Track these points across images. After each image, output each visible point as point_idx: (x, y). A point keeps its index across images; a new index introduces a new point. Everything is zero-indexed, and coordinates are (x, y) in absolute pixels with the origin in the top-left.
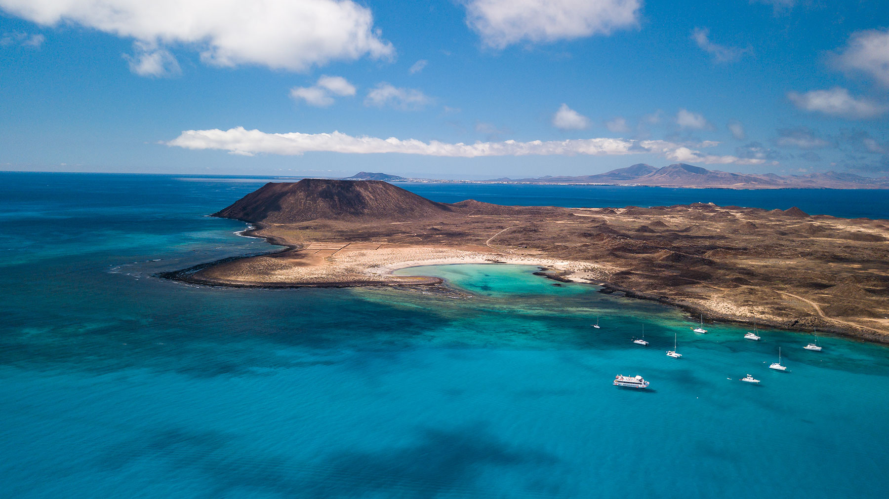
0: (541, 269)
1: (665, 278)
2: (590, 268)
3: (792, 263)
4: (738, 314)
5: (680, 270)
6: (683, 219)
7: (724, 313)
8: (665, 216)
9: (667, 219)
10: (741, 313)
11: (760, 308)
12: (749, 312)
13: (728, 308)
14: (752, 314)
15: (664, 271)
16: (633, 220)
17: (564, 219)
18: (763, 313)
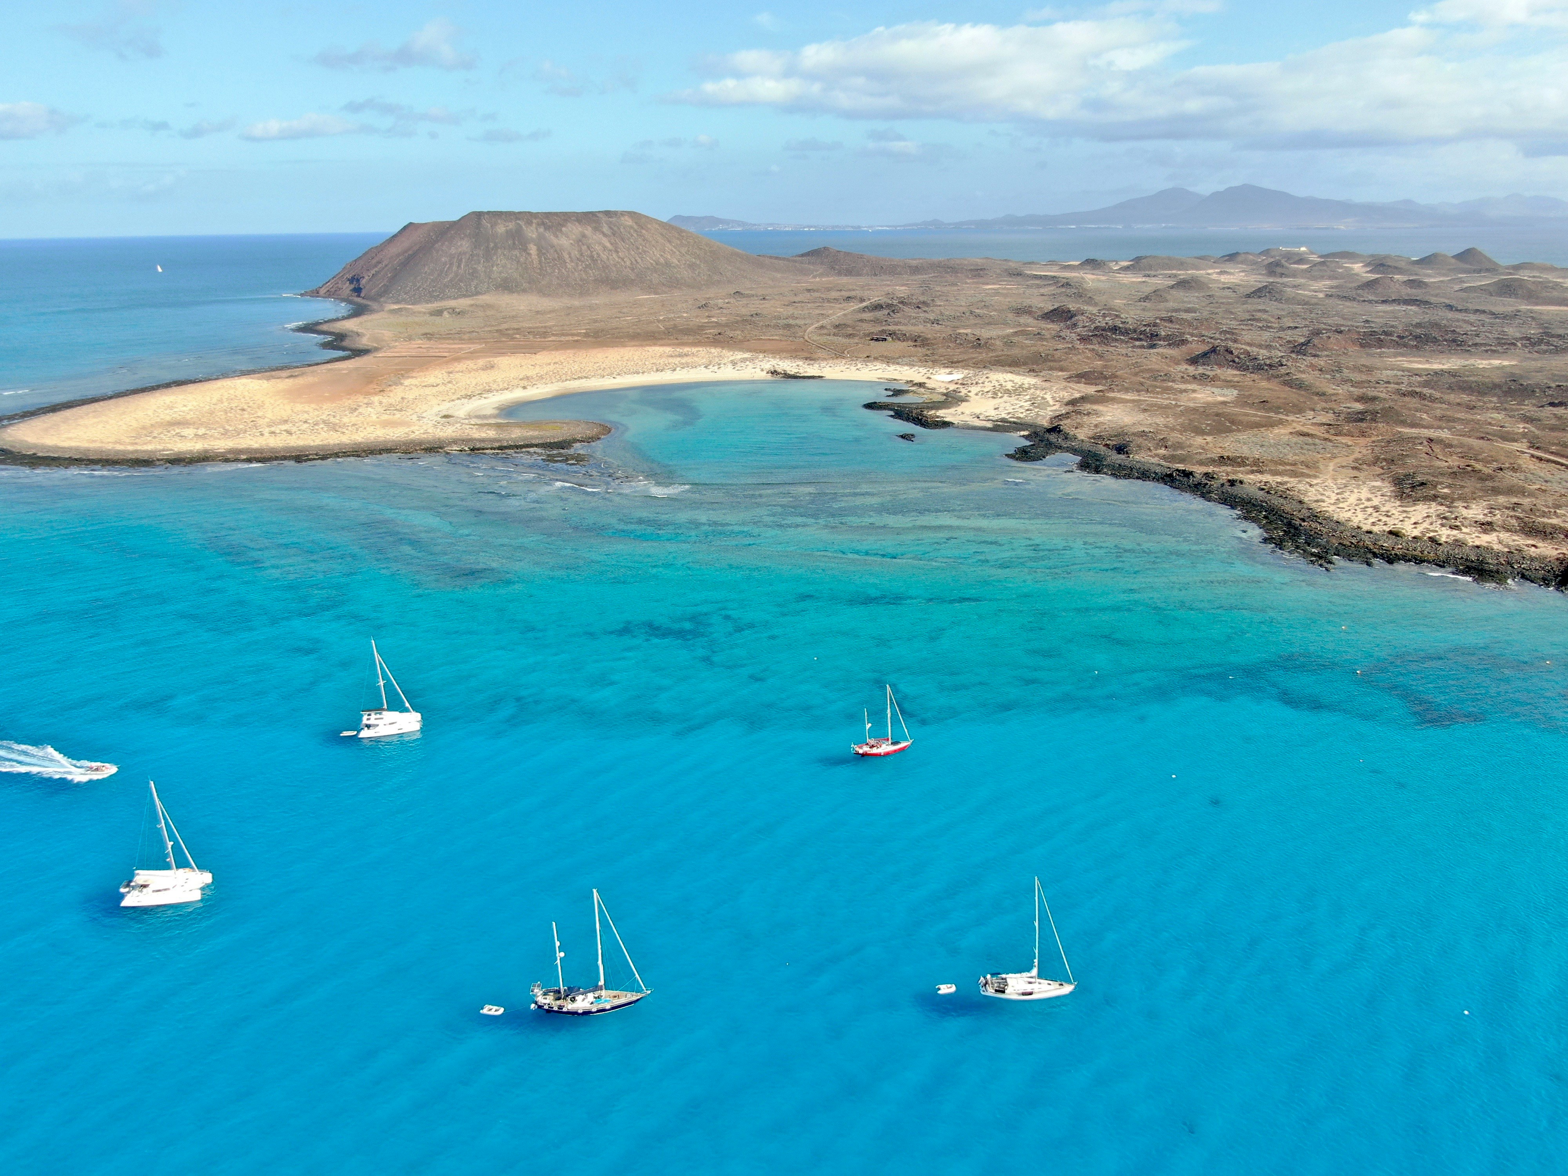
0: (891, 393)
1: (1195, 410)
2: (1009, 386)
3: (1506, 363)
4: (1409, 530)
5: (1234, 387)
6: (1246, 276)
7: (1365, 528)
8: (1210, 271)
9: (1214, 276)
10: (1421, 528)
11: (1476, 511)
12: (1442, 525)
13: (1376, 509)
14: (1455, 532)
15: (1194, 391)
16: (1144, 279)
17: (1001, 281)
18: (1486, 527)
